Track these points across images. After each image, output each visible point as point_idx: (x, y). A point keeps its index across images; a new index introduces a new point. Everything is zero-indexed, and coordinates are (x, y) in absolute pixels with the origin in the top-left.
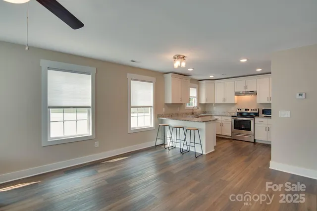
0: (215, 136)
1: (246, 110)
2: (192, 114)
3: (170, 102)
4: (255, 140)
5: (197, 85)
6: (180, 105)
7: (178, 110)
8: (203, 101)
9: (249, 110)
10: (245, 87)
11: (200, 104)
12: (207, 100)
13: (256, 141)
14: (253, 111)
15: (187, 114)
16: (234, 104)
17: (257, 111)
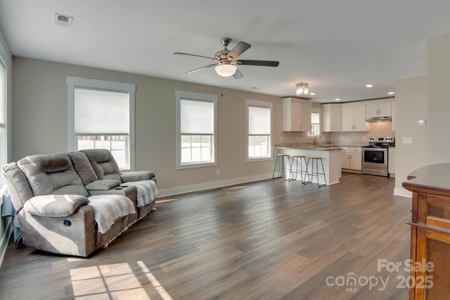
0: (341, 170)
1: (380, 139)
2: (314, 144)
3: (289, 129)
4: (389, 174)
5: (319, 110)
6: (300, 133)
7: (298, 139)
8: (328, 129)
9: (383, 139)
10: (378, 112)
11: (323, 133)
12: (332, 128)
13: (391, 176)
14: (388, 141)
15: (308, 144)
16: (365, 133)
17: (393, 141)
